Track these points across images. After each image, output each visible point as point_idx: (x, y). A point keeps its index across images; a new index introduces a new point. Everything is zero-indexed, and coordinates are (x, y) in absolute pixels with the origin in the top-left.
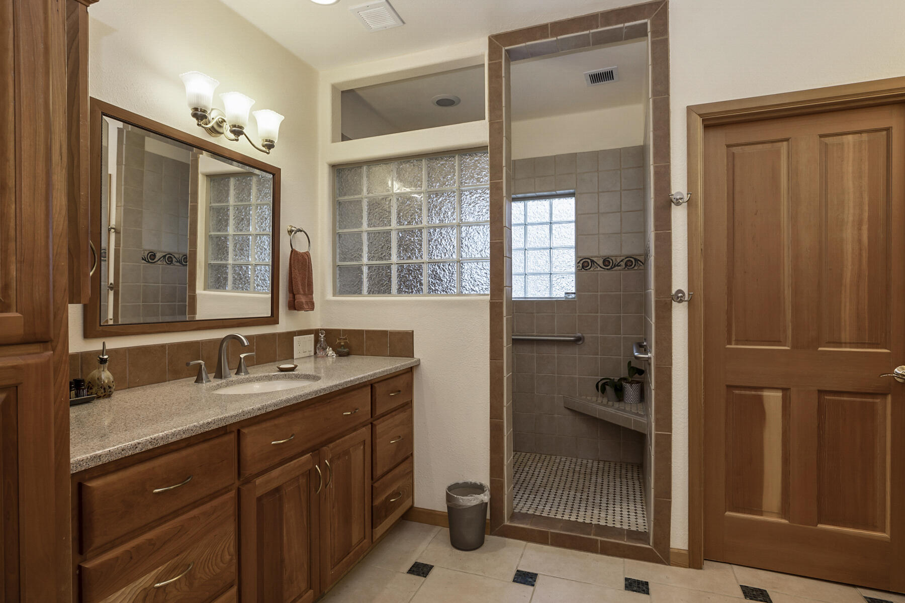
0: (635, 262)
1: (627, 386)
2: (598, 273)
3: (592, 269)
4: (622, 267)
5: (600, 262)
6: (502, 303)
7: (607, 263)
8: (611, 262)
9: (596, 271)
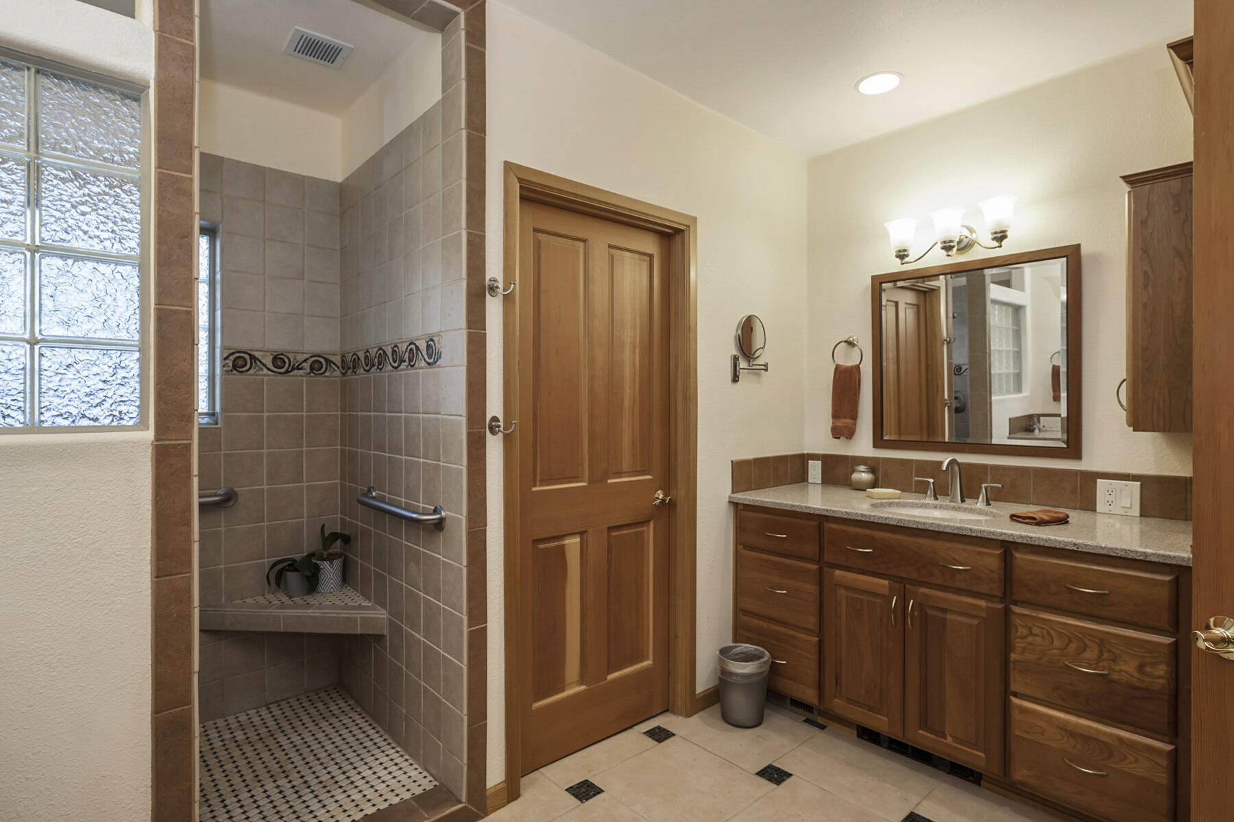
0: (327, 364)
1: (325, 565)
2: (263, 380)
3: (252, 371)
4: (305, 371)
5: (268, 361)
6: (188, 447)
7: (279, 363)
8: (287, 361)
9: (259, 375)
